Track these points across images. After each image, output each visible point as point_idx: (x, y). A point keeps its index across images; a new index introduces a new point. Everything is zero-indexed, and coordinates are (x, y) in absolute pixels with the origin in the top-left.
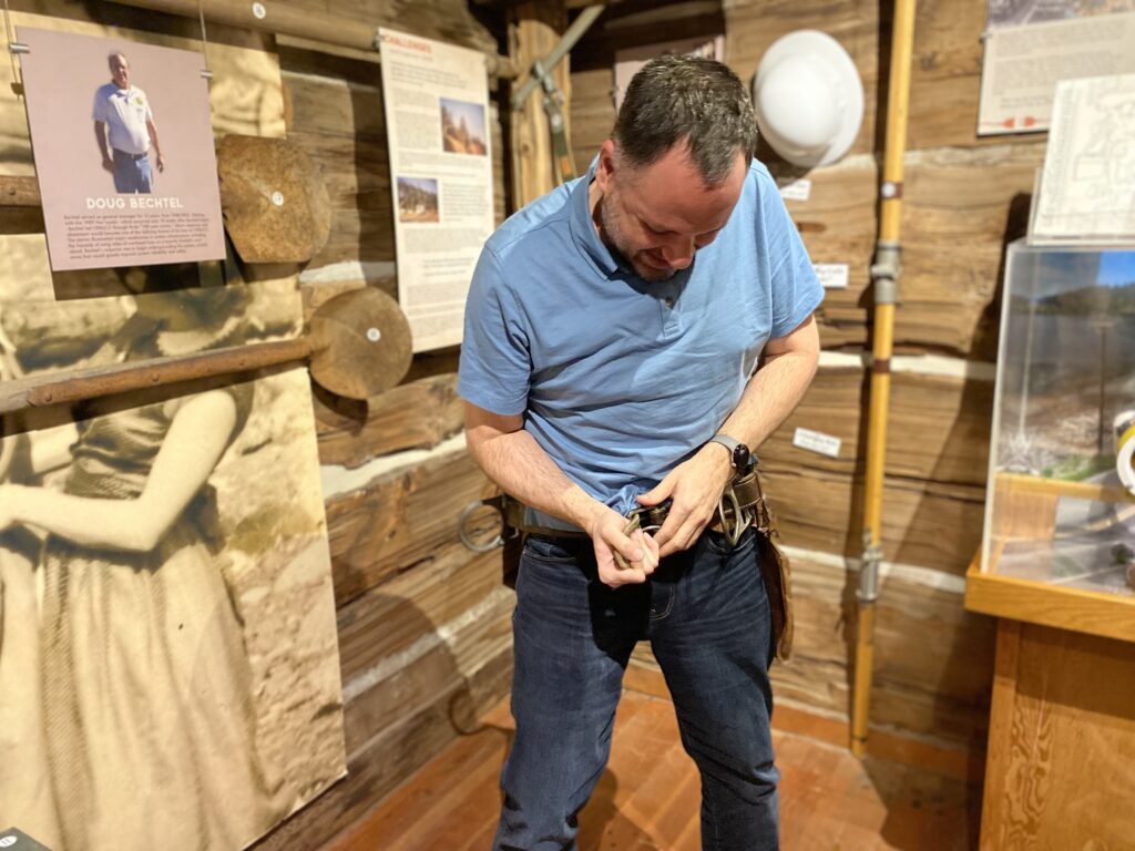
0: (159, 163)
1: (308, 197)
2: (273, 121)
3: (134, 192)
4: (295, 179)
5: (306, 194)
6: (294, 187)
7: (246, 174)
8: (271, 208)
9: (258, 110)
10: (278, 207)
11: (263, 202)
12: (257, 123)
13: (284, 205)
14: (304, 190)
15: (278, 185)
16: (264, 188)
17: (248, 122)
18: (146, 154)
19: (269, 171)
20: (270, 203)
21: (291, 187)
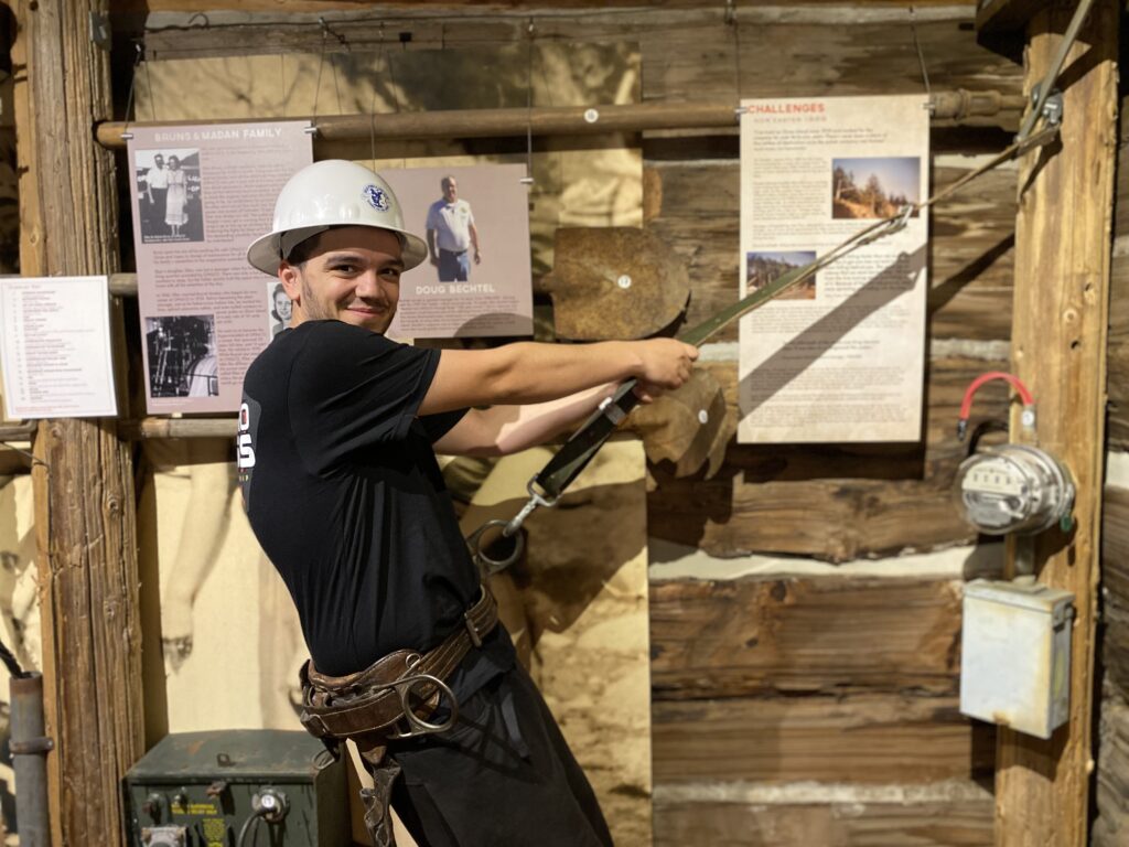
0: (476, 257)
1: (661, 279)
2: (628, 211)
3: (453, 280)
4: (647, 262)
5: (659, 276)
6: (645, 270)
7: (587, 261)
8: (615, 290)
9: (612, 203)
10: (624, 290)
11: (606, 286)
12: (609, 215)
13: (631, 287)
14: (657, 273)
15: (627, 269)
16: (609, 274)
17: (599, 215)
18: (465, 251)
19: (614, 257)
20: (614, 285)
21: (641, 270)
